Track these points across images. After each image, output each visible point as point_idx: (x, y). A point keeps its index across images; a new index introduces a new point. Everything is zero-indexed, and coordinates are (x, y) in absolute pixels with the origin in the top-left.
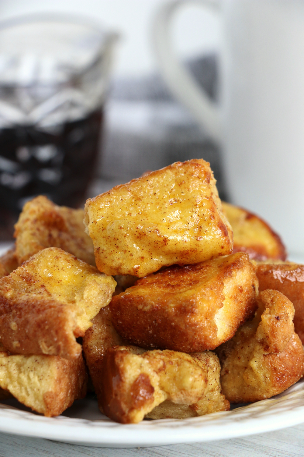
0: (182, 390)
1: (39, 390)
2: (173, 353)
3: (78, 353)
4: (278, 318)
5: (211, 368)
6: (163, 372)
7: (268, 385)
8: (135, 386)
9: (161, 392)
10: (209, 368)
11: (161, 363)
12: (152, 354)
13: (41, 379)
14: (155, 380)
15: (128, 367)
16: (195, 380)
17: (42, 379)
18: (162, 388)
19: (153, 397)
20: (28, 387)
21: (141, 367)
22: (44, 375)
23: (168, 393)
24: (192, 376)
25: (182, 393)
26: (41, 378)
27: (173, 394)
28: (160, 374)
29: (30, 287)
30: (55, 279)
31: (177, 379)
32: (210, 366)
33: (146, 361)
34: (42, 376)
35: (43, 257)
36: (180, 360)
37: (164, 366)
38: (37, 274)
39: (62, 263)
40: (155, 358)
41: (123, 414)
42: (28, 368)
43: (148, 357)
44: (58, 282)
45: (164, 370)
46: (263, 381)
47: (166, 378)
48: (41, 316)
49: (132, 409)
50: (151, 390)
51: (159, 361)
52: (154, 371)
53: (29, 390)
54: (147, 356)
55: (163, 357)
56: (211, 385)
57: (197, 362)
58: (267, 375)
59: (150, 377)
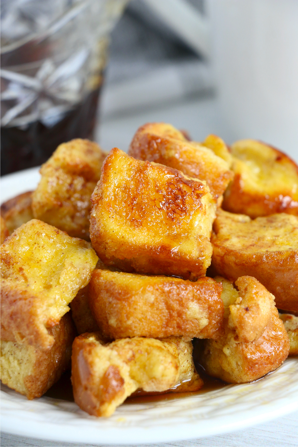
0: (153, 379)
1: (19, 374)
2: (142, 341)
3: (50, 345)
4: (247, 310)
5: (182, 350)
6: (133, 361)
7: (240, 372)
8: (105, 379)
9: (132, 381)
10: (180, 351)
11: (130, 353)
12: (121, 344)
13: (20, 363)
14: (125, 371)
15: (97, 360)
16: (165, 368)
17: (22, 363)
18: (133, 377)
19: (124, 389)
20: (9, 370)
21: (110, 359)
22: (23, 359)
23: (139, 382)
24: (163, 364)
25: (153, 382)
26: (21, 361)
27: (144, 383)
28: (130, 364)
29: (8, 270)
30: (35, 259)
31: (147, 368)
32: (181, 349)
33: (115, 353)
34: (22, 359)
35: (25, 233)
36: (149, 348)
37: (134, 356)
38: (17, 254)
39: (43, 239)
40: (123, 348)
41: (94, 407)
42: (9, 351)
43: (117, 348)
44: (37, 262)
45: (134, 359)
46: (235, 368)
47: (136, 368)
48: (14, 308)
49: (102, 403)
50: (122, 381)
51: (128, 351)
52: (124, 361)
53: (10, 373)
54: (115, 348)
55: (131, 346)
56: (184, 366)
57: (167, 348)
58: (239, 363)
59: (120, 368)
